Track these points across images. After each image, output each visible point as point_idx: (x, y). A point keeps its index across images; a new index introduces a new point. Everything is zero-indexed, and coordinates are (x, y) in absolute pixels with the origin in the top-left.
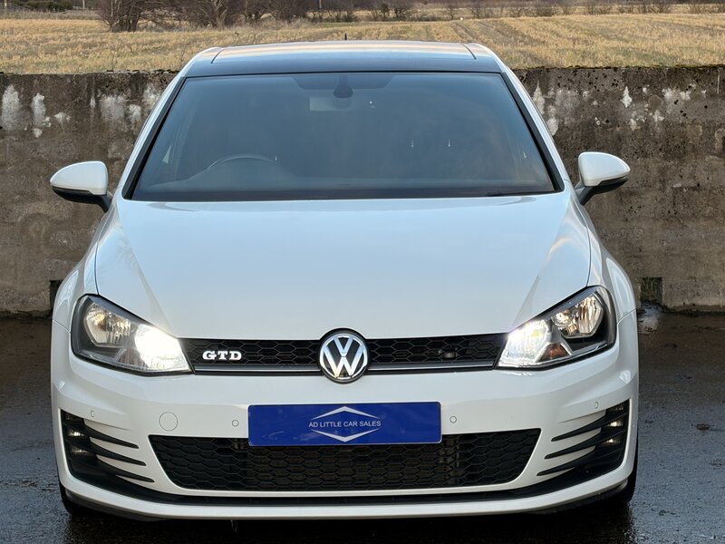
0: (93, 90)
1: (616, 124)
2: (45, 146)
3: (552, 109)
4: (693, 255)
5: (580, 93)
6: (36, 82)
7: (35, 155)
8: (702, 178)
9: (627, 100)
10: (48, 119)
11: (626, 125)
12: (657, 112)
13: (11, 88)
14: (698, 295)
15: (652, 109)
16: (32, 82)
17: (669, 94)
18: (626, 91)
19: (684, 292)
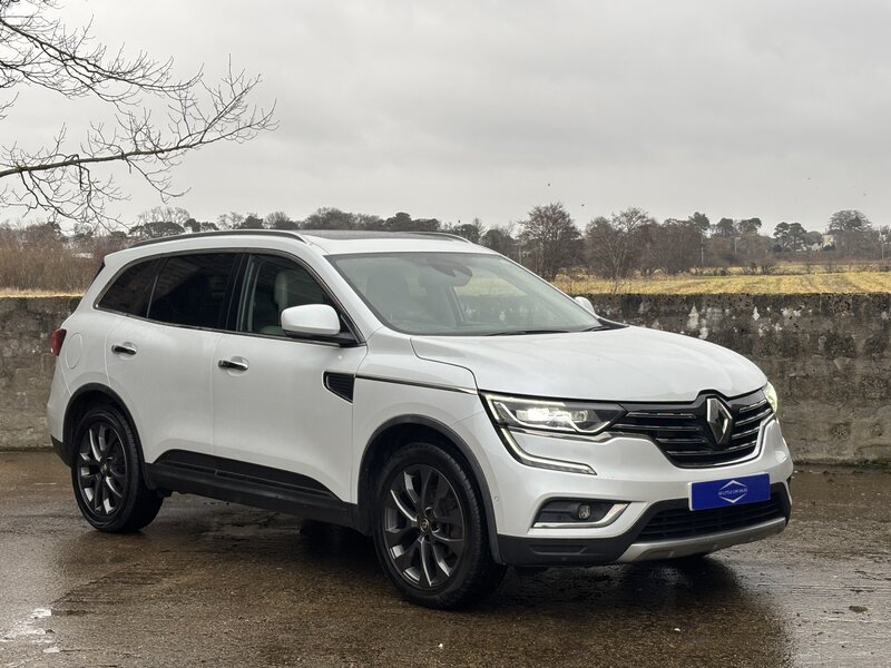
1: (748, 332)
3: (704, 321)
5: (724, 311)
8: (811, 370)
9: (756, 316)
11: (756, 333)
12: (777, 324)
15: (774, 322)
17: (785, 312)
18: (756, 310)
19: (798, 449)
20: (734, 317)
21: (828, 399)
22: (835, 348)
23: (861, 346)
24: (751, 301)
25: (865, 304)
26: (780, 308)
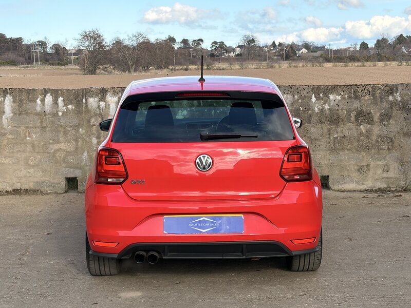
0: (84, 95)
1: (309, 110)
2: (64, 119)
4: (343, 166)
5: (294, 96)
6: (60, 92)
7: (59, 123)
8: (346, 133)
9: (314, 99)
10: (65, 108)
11: (313, 110)
12: (327, 104)
13: (49, 95)
14: (345, 183)
15: (324, 103)
16: (58, 92)
17: (331, 97)
18: (313, 96)
19: (339, 182)
20: (300, 101)
21: (357, 150)
22: (360, 119)
23: (376, 117)
24: (310, 90)
25: (379, 91)
26: (329, 94)
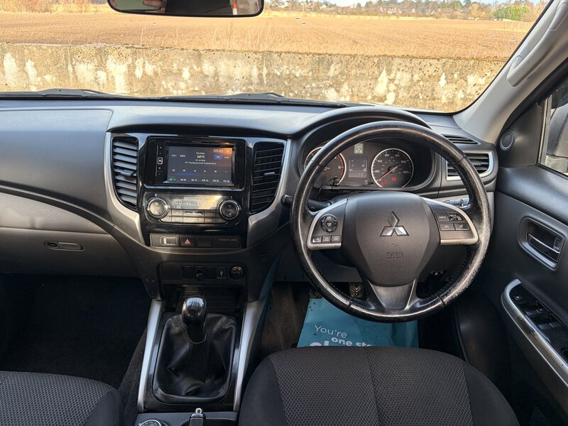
20: (421, 83)
24: (440, 67)
26: (467, 74)
